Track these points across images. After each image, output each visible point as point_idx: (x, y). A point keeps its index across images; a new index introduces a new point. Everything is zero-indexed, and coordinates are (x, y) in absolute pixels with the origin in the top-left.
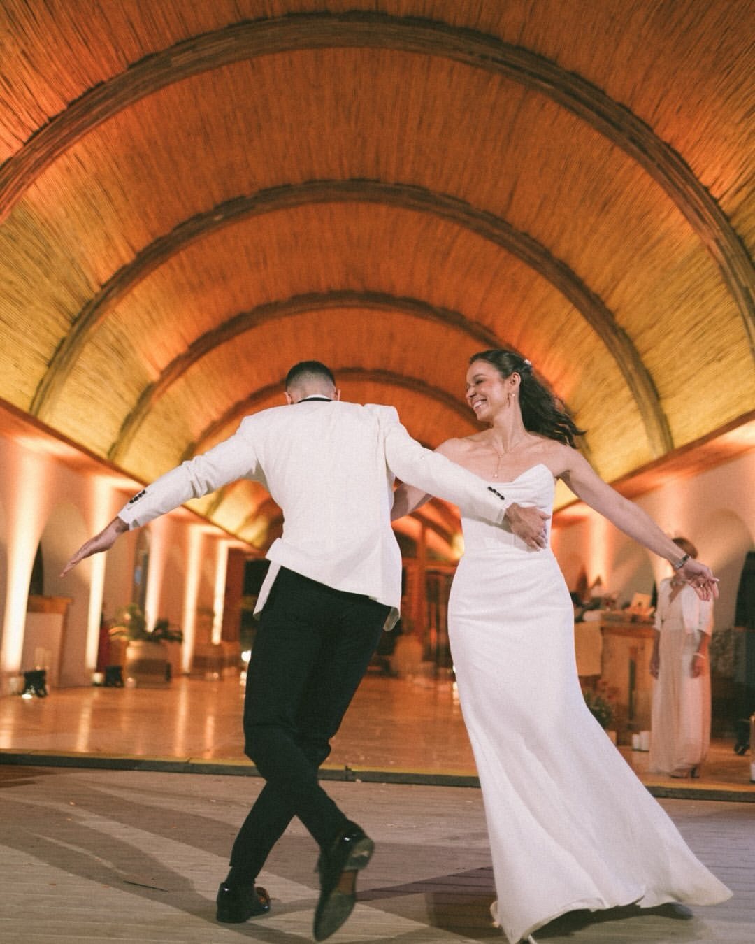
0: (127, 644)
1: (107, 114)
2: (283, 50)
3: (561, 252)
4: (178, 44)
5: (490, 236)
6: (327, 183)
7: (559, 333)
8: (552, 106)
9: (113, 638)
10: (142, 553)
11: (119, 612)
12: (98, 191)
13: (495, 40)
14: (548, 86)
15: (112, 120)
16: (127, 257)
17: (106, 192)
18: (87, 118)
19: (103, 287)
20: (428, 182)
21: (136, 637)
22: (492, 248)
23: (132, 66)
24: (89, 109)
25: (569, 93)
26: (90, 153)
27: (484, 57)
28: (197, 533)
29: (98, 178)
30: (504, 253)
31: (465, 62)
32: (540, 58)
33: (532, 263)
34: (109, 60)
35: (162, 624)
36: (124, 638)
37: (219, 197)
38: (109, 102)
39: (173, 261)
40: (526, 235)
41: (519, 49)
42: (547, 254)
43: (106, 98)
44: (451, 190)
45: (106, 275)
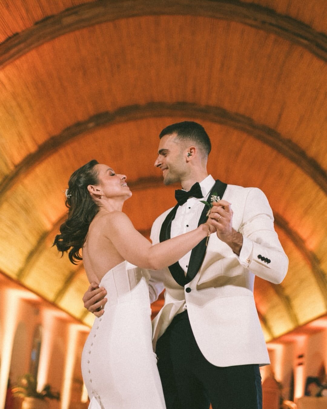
0: (23, 400)
1: (20, 53)
2: (133, 16)
3: (312, 152)
4: (67, 10)
5: (266, 142)
6: (162, 105)
7: (310, 206)
8: (308, 56)
9: (16, 395)
10: (37, 340)
11: (19, 378)
12: (14, 104)
13: (271, 12)
14: (305, 42)
15: (23, 58)
16: (32, 148)
17: (19, 105)
18: (7, 55)
19: (16, 166)
20: (227, 105)
21: (29, 395)
22: (268, 149)
23: (36, 23)
24: (8, 50)
25: (318, 46)
26: (9, 79)
27: (264, 22)
28: (74, 330)
29: (14, 96)
30: (275, 153)
31: (251, 26)
32: (301, 24)
33: (293, 160)
34: (22, 18)
35: (47, 388)
36: (21, 395)
37: (92, 110)
38: (22, 46)
39: (62, 152)
40: (290, 141)
41: (287, 18)
42: (303, 154)
43: (19, 43)
44: (242, 110)
45: (18, 159)
